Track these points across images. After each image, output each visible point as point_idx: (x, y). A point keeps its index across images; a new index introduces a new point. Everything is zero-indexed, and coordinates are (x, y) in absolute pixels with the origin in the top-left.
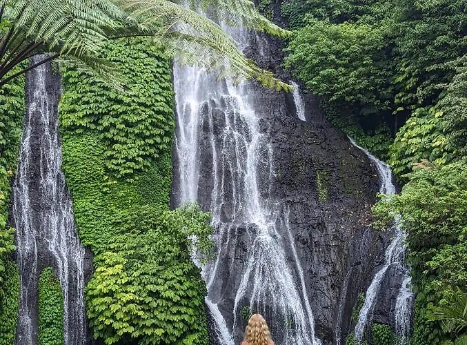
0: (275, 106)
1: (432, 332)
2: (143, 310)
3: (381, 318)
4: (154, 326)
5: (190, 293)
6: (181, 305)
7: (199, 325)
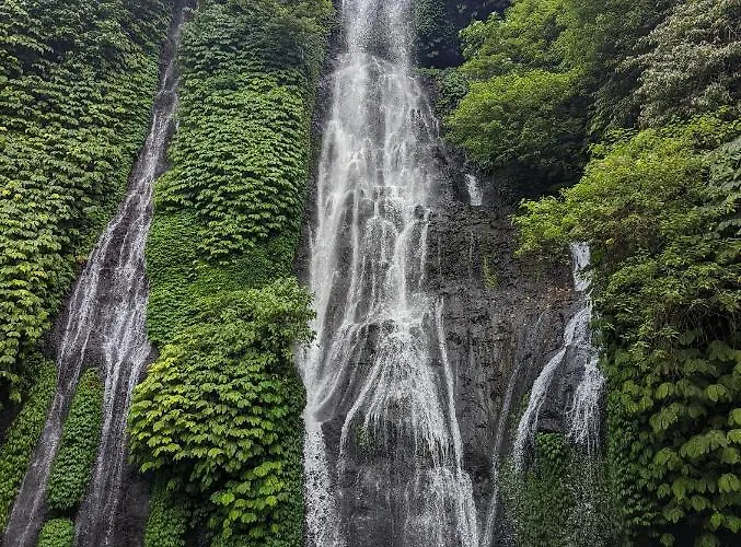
0: (440, 193)
1: (637, 439)
2: (194, 420)
3: (549, 424)
4: (208, 444)
5: (268, 398)
6: (253, 415)
7: (285, 449)
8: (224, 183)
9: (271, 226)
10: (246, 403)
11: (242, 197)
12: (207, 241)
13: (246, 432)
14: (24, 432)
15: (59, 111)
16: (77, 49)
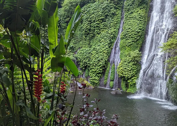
2: (124, 71)
4: (126, 75)
5: (133, 69)
7: (137, 75)
8: (129, 33)
9: (137, 39)
10: (130, 69)
11: (132, 36)
12: (127, 43)
13: (130, 73)
14: (107, 71)
15: (107, 26)
16: (109, 16)
